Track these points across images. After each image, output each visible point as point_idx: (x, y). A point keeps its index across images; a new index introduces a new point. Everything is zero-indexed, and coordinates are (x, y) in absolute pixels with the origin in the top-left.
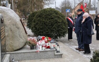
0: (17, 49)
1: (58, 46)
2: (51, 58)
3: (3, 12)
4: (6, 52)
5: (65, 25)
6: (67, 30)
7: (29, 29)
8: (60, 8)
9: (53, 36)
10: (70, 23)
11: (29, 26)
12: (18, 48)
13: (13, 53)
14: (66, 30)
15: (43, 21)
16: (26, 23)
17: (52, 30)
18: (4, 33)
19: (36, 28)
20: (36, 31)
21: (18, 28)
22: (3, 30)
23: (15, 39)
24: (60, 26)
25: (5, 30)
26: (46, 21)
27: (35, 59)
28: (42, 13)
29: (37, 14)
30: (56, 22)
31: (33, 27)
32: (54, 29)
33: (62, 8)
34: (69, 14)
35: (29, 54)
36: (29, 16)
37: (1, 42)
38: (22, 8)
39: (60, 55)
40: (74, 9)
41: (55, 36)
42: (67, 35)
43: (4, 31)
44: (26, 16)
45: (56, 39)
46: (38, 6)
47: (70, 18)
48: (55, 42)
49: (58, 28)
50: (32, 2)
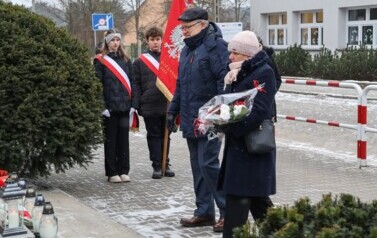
1: (46, 212)
5: (88, 95)
6: (96, 127)
9: (21, 160)
10: (116, 87)
14: (91, 126)
17: (14, 126)
24: (59, 102)
30: (37, 82)
32: (28, 120)
33: (72, 5)
34: (108, 38)
40: (136, 14)
41: (34, 159)
42: (99, 153)
45: (41, 179)
47: (114, 58)
48: (33, 195)
49: (47, 115)
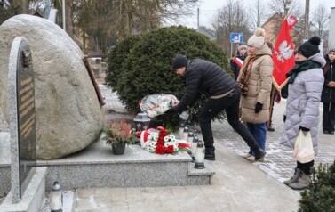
0: (69, 151)
1: (199, 146)
2: (176, 185)
3: (32, 31)
4: (35, 160)
7: (111, 90)
8: (212, 29)
11: (112, 82)
12: (74, 148)
13: (58, 165)
15: (155, 67)
16: (103, 71)
18: (32, 100)
19: (134, 88)
20: (135, 98)
21: (76, 85)
22: (26, 89)
23: (65, 120)
25: (33, 89)
26: (166, 67)
27: (124, 184)
28: (153, 40)
29: (139, 44)
31: (123, 85)
33: (220, 28)
35: (107, 168)
36: (114, 50)
37: (21, 128)
38: (94, 26)
39: (205, 175)
43: (31, 93)
44: (104, 50)
46: (143, 19)
47: (242, 60)
48: (192, 136)
50: (124, 7)
